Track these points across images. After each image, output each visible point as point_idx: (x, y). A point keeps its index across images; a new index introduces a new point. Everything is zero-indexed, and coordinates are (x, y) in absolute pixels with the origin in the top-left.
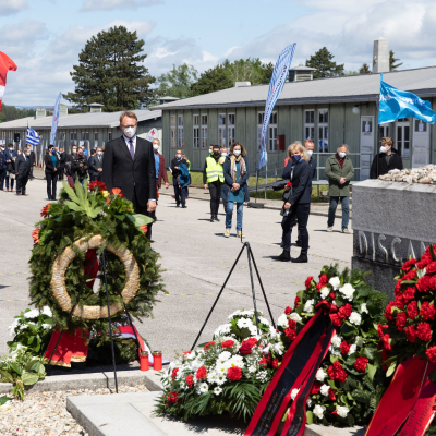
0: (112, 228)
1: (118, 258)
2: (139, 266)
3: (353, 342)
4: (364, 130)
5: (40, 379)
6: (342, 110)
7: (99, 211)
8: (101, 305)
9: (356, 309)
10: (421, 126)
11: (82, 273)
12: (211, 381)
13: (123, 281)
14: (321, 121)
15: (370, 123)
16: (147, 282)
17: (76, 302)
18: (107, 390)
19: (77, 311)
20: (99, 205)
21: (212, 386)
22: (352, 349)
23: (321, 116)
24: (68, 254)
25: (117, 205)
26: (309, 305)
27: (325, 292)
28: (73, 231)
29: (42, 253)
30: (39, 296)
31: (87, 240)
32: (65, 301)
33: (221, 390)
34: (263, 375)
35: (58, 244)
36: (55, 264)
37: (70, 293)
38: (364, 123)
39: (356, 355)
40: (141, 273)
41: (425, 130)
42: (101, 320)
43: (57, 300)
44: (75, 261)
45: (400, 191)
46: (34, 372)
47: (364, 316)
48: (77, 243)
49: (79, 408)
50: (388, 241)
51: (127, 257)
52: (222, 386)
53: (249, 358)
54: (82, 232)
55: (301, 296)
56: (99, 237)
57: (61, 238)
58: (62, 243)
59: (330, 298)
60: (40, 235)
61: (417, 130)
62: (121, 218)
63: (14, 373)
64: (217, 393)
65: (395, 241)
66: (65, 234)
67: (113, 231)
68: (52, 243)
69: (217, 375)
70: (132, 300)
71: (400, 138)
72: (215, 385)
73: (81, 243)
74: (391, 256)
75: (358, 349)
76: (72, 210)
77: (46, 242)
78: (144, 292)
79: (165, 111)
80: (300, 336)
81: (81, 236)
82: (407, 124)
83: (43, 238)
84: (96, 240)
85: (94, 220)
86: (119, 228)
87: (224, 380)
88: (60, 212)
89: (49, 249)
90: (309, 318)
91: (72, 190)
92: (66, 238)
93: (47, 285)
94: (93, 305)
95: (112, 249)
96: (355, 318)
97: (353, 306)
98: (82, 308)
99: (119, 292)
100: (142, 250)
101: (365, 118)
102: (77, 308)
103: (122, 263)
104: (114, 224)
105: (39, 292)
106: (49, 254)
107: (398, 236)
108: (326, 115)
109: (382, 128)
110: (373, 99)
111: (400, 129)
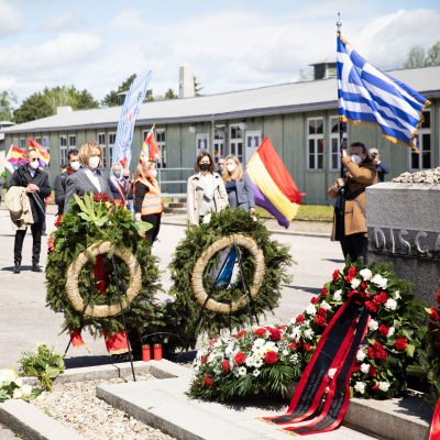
0: (119, 234)
1: (123, 261)
2: (142, 268)
3: (391, 325)
4: (199, 147)
5: (61, 372)
6: (178, 129)
7: (105, 219)
8: (109, 304)
9: (391, 297)
10: (253, 142)
11: (93, 276)
12: (249, 365)
13: (128, 281)
14: (158, 140)
15: (205, 141)
16: (148, 282)
17: (88, 302)
18: (120, 380)
19: (88, 311)
20: (103, 215)
21: (251, 370)
22: (391, 331)
23: (158, 136)
24: (81, 259)
25: (121, 214)
26: (338, 295)
27: (355, 283)
28: (85, 239)
29: (60, 259)
30: (55, 298)
31: (97, 247)
32: (78, 302)
33: (259, 372)
34: (295, 358)
35: (73, 250)
36: (70, 269)
37: (82, 295)
38: (200, 141)
39: (395, 337)
40: (143, 274)
41: (257, 145)
42: (109, 317)
43: (70, 301)
44: (86, 266)
45: (426, 191)
46: (56, 366)
47: (399, 302)
48: (89, 249)
49: (116, 394)
50: (411, 236)
51: (132, 261)
52: (260, 369)
53: (279, 343)
54: (93, 239)
55: (328, 287)
56: (108, 243)
57: (75, 245)
58: (77, 250)
59: (361, 288)
60: (55, 244)
61: (249, 145)
62: (127, 226)
63: (39, 368)
64: (256, 375)
65: (419, 234)
66: (79, 242)
67: (120, 238)
68: (68, 250)
69: (255, 359)
70: (135, 299)
72: (253, 368)
73: (92, 249)
74: (414, 248)
75: (396, 331)
77: (63, 249)
78: (145, 291)
79: (7, 135)
80: (332, 323)
81: (92, 243)
82: (240, 141)
83: (58, 246)
84: (105, 247)
85: (101, 228)
86: (125, 235)
87: (261, 364)
89: (66, 255)
90: (339, 306)
91: (82, 202)
92: (80, 245)
93: (63, 288)
94: (101, 304)
95: (119, 254)
96: (391, 304)
97: (388, 293)
98: (92, 308)
99: (124, 292)
100: (144, 254)
101: (200, 136)
102: (88, 307)
103: (126, 265)
104: (121, 232)
105: (56, 294)
106: (65, 260)
107: (423, 231)
108: (163, 134)
109: (216, 146)
110: (208, 119)
111: (233, 145)
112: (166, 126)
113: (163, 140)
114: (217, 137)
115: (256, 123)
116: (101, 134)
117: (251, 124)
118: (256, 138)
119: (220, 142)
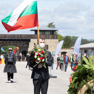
24: (85, 88)
28: (87, 78)
29: (73, 87)
35: (80, 83)
36: (79, 92)
48: (89, 83)
54: (91, 78)
57: (81, 80)
58: (82, 83)
60: (73, 79)
66: (83, 79)
68: (78, 83)
73: (90, 83)
76: (87, 68)
81: (90, 80)
83: (74, 81)
88: (82, 69)
89: (76, 85)
91: (87, 60)
92: (84, 80)
106: (76, 88)
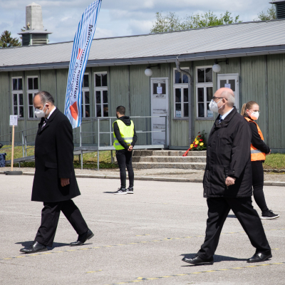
4: (155, 92)
6: (126, 73)
10: (228, 86)
14: (98, 85)
15: (163, 86)
23: (98, 78)
38: (155, 85)
41: (233, 89)
71: (201, 99)
82: (210, 85)
101: (153, 81)
108: (105, 77)
109: (178, 91)
110: (170, 61)
111: (201, 91)
112: (109, 69)
113: (105, 84)
114: (179, 81)
115: (232, 65)
116: (17, 78)
117: (225, 66)
118: (232, 82)
119: (182, 86)
